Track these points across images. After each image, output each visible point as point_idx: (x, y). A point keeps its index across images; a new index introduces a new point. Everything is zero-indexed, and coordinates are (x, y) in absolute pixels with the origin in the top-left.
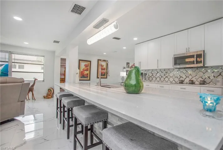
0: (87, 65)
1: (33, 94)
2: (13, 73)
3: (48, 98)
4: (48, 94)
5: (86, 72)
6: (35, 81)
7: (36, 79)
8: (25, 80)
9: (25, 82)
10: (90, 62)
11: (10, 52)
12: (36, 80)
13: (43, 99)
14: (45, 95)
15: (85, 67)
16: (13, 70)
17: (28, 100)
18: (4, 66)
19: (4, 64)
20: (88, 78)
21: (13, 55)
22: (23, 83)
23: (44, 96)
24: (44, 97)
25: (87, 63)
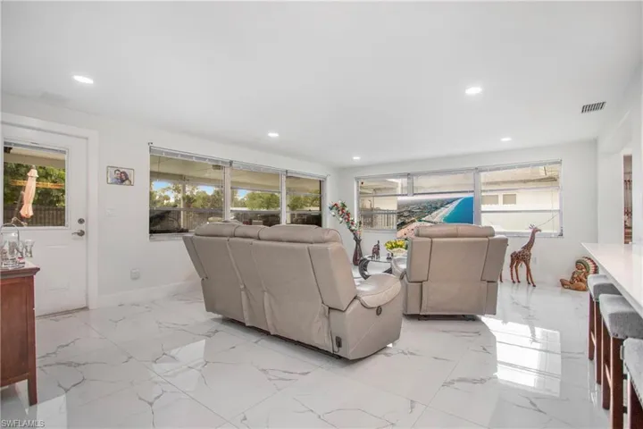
1: (528, 271)
2: (483, 214)
3: (577, 289)
4: (576, 276)
6: (533, 234)
7: (535, 231)
8: (496, 230)
9: (497, 236)
11: (476, 169)
12: (537, 234)
13: (560, 288)
14: (568, 278)
16: (484, 207)
17: (517, 283)
19: (458, 199)
21: (482, 174)
22: (490, 238)
23: (561, 281)
24: (563, 283)
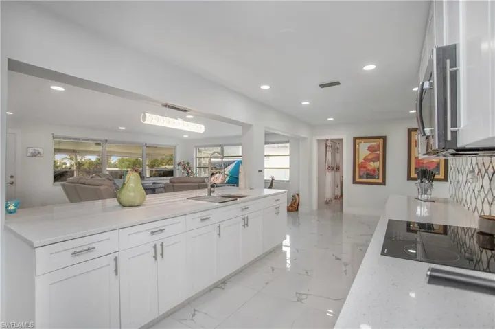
0: (374, 147)
5: (373, 165)
10: (384, 138)
15: (369, 152)
18: (234, 164)
20: (378, 178)
25: (374, 143)
